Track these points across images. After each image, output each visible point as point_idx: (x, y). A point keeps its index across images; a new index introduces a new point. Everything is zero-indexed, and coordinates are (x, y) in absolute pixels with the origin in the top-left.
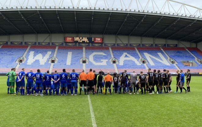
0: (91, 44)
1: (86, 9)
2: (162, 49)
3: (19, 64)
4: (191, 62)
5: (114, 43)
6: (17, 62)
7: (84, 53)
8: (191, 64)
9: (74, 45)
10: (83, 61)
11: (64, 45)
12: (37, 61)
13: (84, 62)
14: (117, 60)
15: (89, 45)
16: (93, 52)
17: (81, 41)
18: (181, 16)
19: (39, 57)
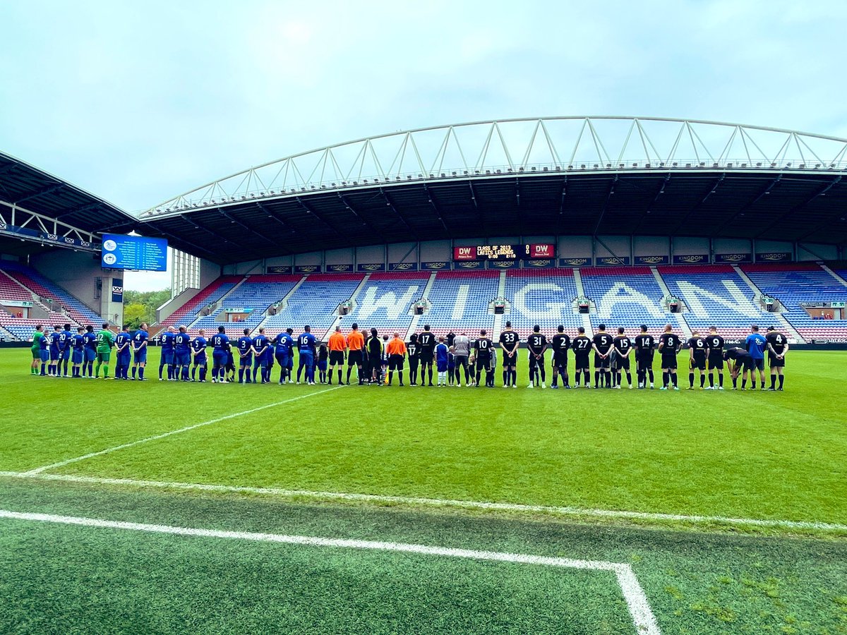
0: (521, 263)
1: (499, 174)
2: (738, 270)
3: (341, 318)
4: (838, 306)
5: (589, 255)
6: (336, 314)
7: (502, 287)
8: (837, 313)
9: (478, 267)
10: (496, 308)
11: (452, 267)
12: (382, 311)
13: (499, 310)
14: (592, 305)
15: (517, 265)
16: (526, 283)
17: (496, 256)
18: (786, 169)
19: (388, 299)
